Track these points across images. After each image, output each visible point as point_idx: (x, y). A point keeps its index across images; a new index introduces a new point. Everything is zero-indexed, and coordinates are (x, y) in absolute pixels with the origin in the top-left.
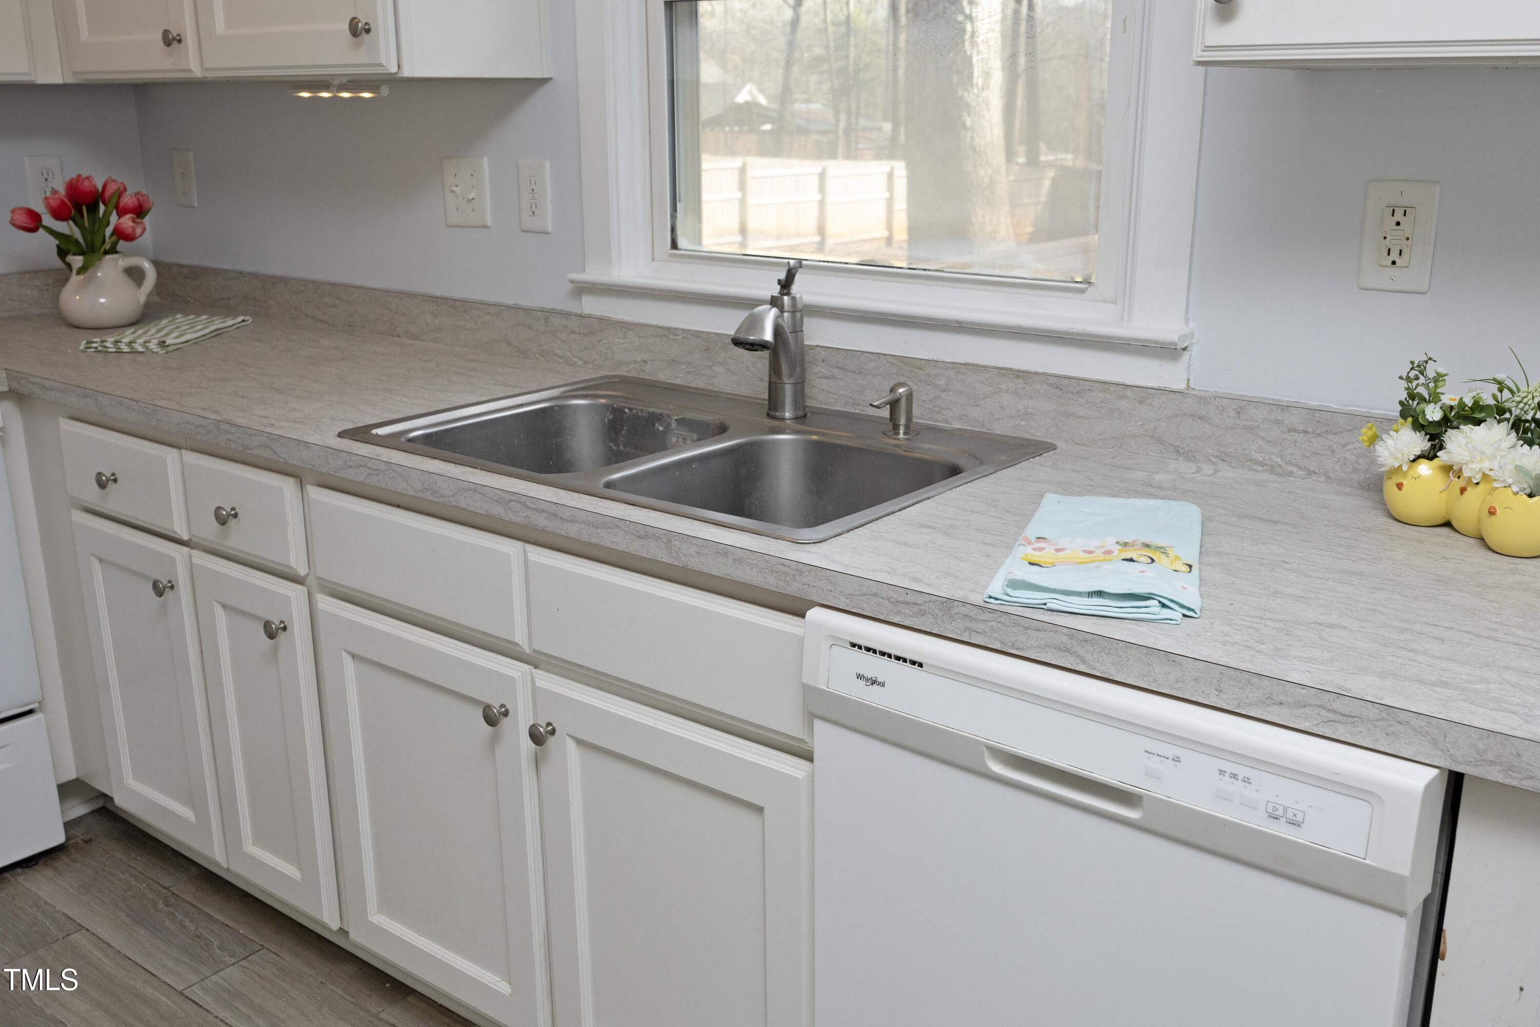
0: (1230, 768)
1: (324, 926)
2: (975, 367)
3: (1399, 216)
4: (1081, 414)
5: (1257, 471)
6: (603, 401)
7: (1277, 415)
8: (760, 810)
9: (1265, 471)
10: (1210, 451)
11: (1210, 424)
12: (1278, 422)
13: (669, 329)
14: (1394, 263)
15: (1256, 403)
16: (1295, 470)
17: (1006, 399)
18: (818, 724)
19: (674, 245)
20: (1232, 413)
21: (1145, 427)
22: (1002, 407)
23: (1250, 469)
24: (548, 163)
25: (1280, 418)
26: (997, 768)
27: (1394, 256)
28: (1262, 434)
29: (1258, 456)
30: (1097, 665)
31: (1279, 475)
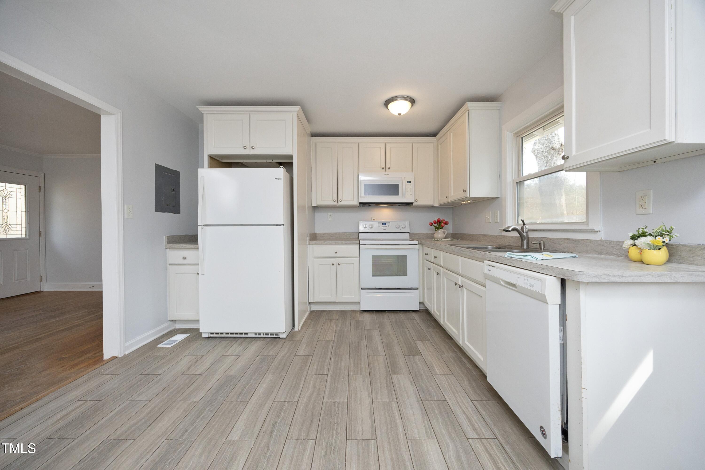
0: (526, 278)
1: (441, 323)
2: (560, 239)
3: (643, 198)
4: (579, 246)
5: (615, 256)
6: (495, 246)
7: (618, 243)
8: (482, 297)
9: (617, 256)
10: (605, 252)
11: (604, 246)
12: (618, 245)
13: (513, 236)
14: (643, 208)
15: (614, 241)
16: (623, 255)
17: (566, 244)
18: (486, 280)
19: (518, 223)
20: (609, 244)
21: (592, 248)
22: (565, 246)
23: (613, 256)
24: (499, 211)
25: (618, 244)
26: (502, 283)
27: (643, 206)
28: (615, 248)
29: (615, 253)
30: (515, 265)
31: (620, 257)
